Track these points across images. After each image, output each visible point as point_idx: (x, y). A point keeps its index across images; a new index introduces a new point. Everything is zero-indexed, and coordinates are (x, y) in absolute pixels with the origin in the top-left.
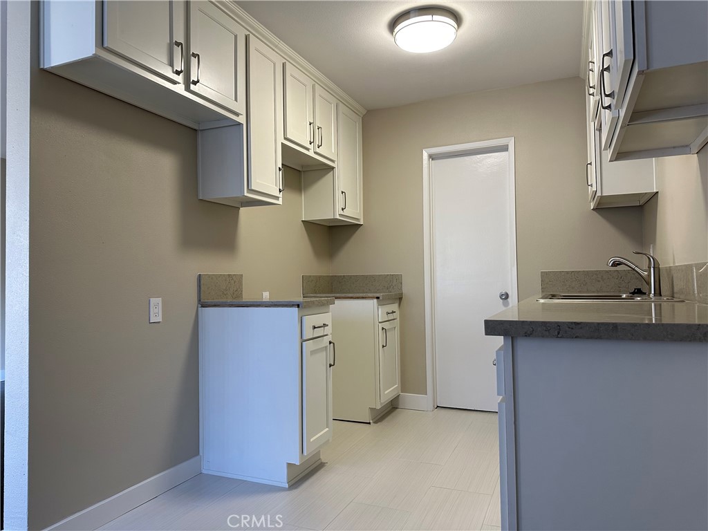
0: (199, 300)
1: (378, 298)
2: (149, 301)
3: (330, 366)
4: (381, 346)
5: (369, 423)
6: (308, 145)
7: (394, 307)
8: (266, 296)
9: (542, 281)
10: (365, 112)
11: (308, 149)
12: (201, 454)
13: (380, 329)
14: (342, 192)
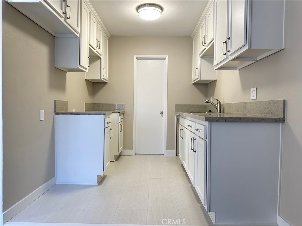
0: (55, 111)
1: (119, 113)
2: (40, 111)
3: (111, 138)
4: (119, 132)
5: (114, 161)
6: (95, 48)
7: (122, 117)
8: (74, 111)
9: (175, 108)
10: (110, 36)
11: (94, 49)
12: (55, 176)
13: (119, 125)
14: (104, 69)
